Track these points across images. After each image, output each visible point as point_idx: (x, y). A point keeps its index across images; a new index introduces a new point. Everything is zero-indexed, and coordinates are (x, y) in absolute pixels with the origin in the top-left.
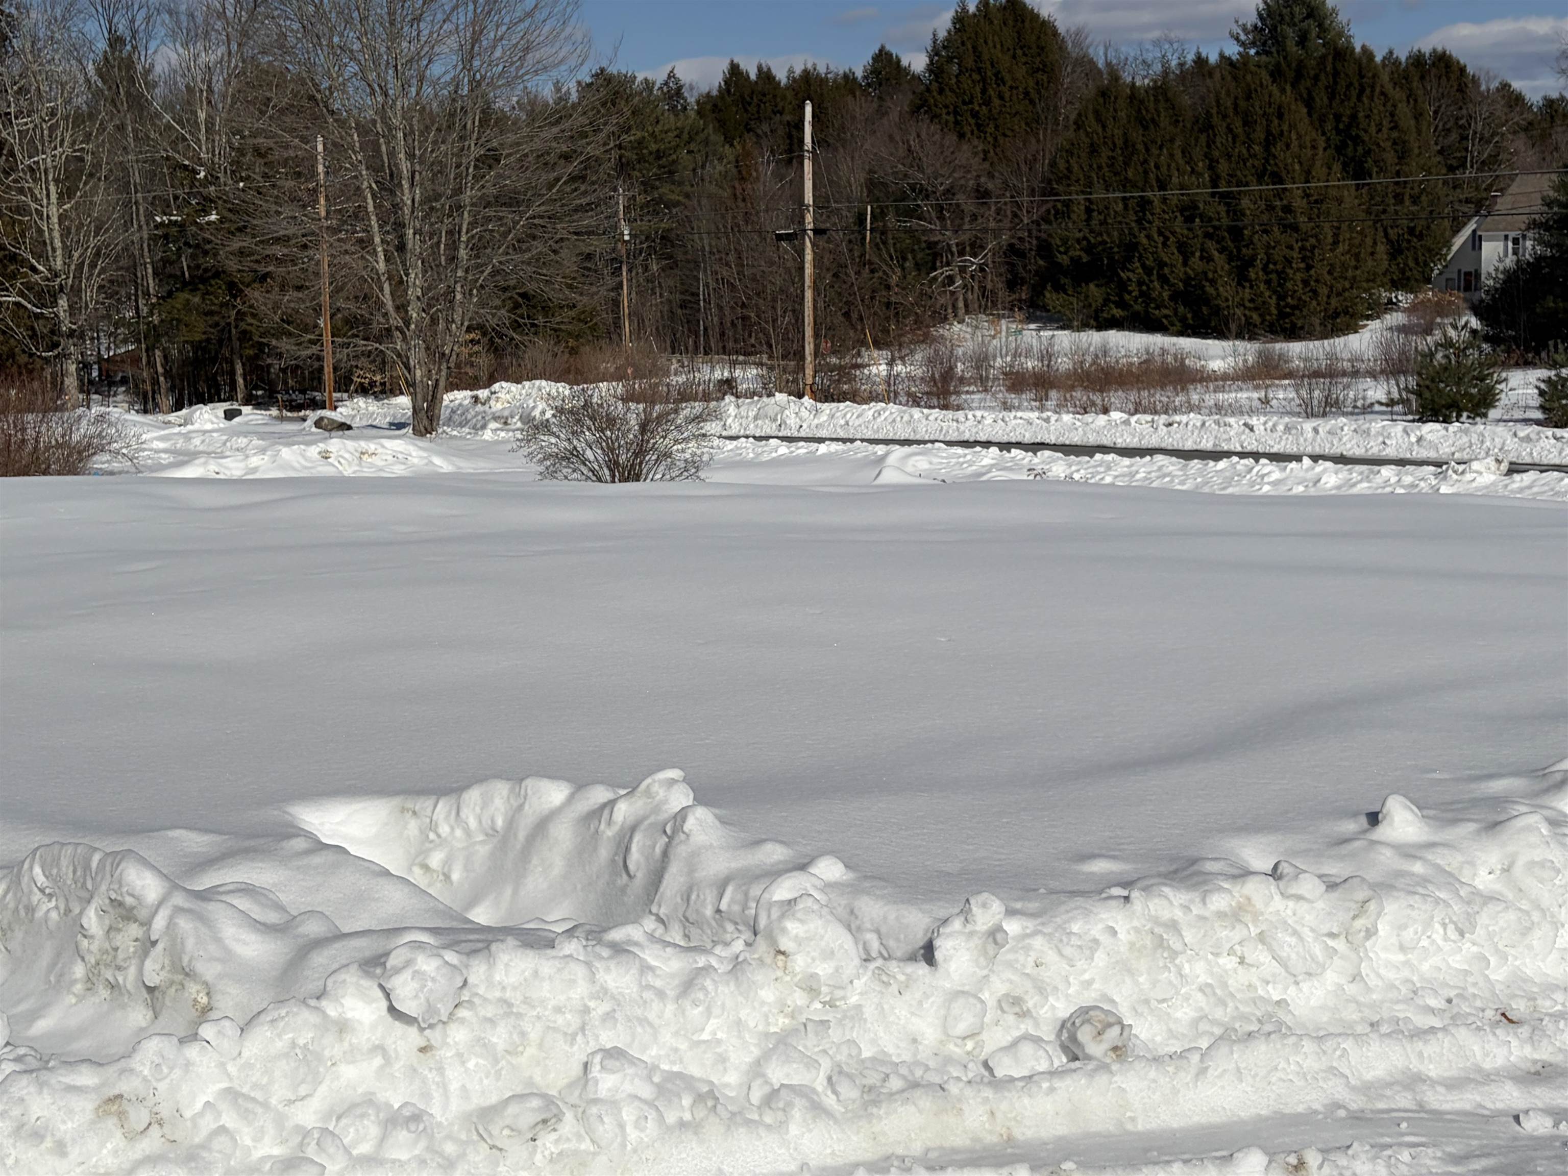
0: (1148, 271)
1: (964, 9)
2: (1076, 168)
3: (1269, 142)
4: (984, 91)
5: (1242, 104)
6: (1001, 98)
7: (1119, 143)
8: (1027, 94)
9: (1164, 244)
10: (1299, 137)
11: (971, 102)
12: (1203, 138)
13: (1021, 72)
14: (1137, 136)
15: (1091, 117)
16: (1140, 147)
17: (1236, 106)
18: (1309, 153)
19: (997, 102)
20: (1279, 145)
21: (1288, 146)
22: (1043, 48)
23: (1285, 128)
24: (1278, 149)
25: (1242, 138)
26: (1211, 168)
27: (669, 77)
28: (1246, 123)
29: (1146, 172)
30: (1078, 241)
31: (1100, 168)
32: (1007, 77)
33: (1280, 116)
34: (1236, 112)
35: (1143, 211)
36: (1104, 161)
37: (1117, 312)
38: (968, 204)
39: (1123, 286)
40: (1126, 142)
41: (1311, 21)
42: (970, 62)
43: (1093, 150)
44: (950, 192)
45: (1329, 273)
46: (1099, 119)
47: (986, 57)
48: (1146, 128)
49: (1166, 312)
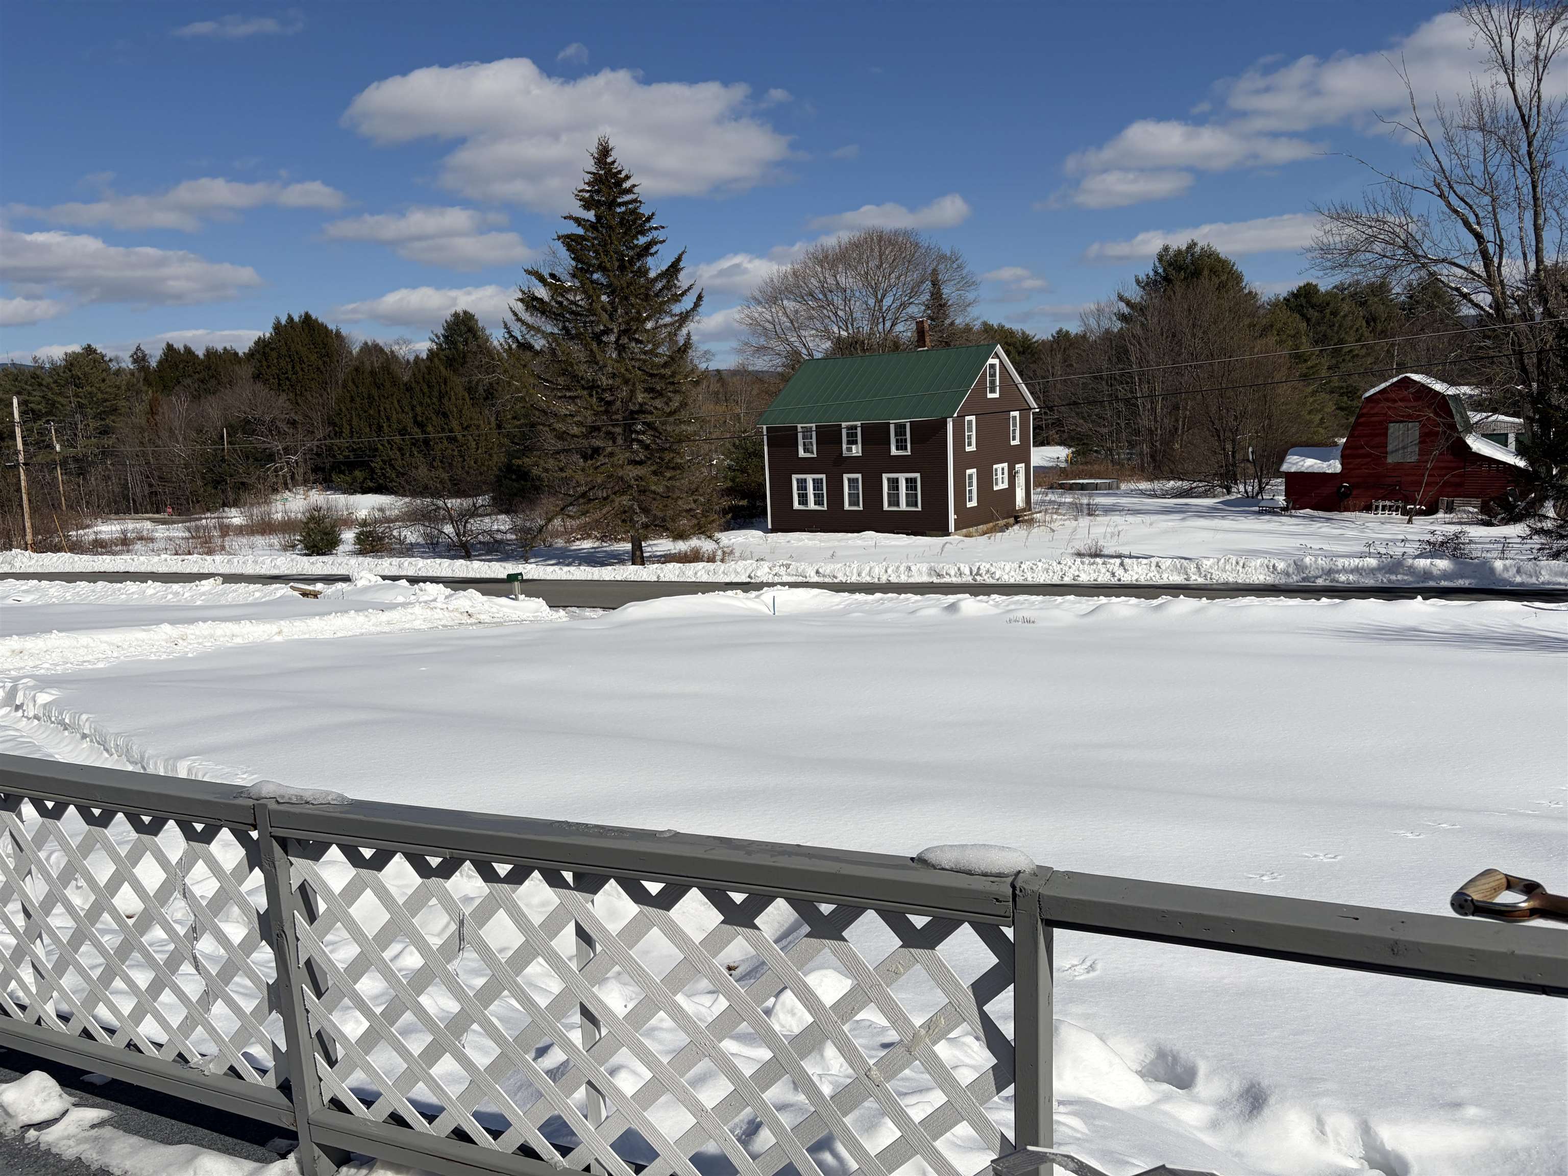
0: (384, 462)
1: (279, 322)
2: (344, 409)
3: (441, 397)
4: (293, 367)
5: (427, 376)
6: (302, 370)
7: (366, 396)
8: (318, 369)
9: (391, 449)
10: (456, 394)
11: (286, 373)
12: (408, 395)
13: (313, 357)
14: (375, 392)
15: (350, 384)
16: (376, 398)
17: (424, 378)
18: (461, 402)
19: (301, 373)
20: (446, 398)
21: (450, 399)
22: (326, 345)
23: (448, 389)
24: (445, 401)
25: (428, 394)
26: (413, 410)
27: (137, 350)
28: (429, 387)
29: (379, 411)
30: (347, 448)
31: (356, 409)
32: (306, 360)
33: (445, 384)
34: (424, 381)
35: (380, 431)
36: (358, 405)
37: (371, 484)
38: (284, 427)
39: (373, 471)
40: (369, 395)
41: (469, 334)
42: (284, 351)
43: (352, 400)
44: (273, 421)
45: (475, 463)
46: (354, 382)
47: (293, 349)
48: (379, 388)
49: (394, 484)
